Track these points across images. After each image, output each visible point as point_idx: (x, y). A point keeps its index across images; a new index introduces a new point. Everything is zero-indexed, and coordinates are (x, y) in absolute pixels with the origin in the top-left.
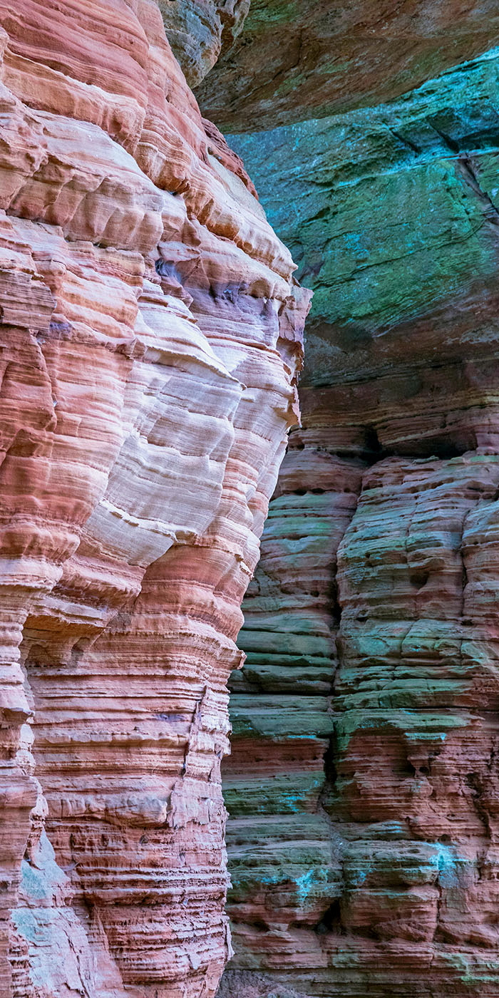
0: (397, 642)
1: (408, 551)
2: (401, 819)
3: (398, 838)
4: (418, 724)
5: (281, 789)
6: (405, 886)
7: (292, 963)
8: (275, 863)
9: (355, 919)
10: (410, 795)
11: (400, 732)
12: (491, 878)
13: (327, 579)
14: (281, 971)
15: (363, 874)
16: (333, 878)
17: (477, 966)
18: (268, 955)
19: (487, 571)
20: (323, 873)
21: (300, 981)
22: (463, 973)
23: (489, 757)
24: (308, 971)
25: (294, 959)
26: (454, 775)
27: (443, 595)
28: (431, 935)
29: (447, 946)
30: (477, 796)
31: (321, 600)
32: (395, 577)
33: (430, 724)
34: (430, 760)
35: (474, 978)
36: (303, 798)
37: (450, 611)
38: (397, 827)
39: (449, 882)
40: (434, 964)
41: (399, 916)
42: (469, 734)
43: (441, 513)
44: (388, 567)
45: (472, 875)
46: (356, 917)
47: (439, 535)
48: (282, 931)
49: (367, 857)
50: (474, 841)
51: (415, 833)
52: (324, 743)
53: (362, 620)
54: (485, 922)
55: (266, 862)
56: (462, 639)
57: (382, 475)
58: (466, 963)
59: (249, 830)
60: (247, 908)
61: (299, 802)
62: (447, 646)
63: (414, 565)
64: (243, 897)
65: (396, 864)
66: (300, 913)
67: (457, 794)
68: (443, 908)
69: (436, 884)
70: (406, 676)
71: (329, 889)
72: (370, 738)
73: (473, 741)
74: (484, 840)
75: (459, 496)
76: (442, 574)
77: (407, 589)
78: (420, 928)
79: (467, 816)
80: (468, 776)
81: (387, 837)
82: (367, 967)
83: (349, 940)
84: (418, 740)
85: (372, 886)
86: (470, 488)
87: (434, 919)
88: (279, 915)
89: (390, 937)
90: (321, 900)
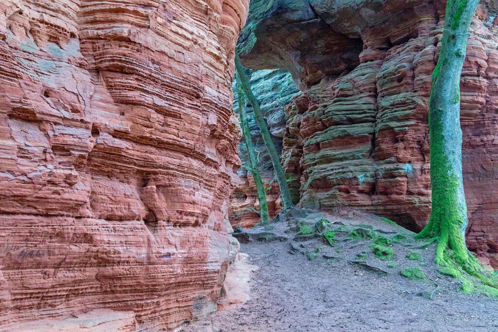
0: (393, 101)
1: (396, 71)
2: (394, 157)
3: (393, 163)
4: (399, 125)
5: (357, 151)
6: (395, 177)
7: (359, 203)
8: (351, 172)
9: (380, 189)
10: (397, 148)
11: (392, 128)
12: (425, 173)
13: (374, 87)
14: (356, 206)
15: (381, 174)
16: (372, 176)
17: (420, 201)
18: (351, 201)
19: (421, 73)
20: (368, 174)
21: (362, 209)
22: (415, 204)
23: (424, 135)
24: (365, 206)
25: (359, 202)
26: (412, 141)
27: (407, 84)
28: (405, 193)
29: (410, 196)
30: (421, 148)
31: (372, 93)
32: (392, 81)
33: (402, 125)
34: (403, 136)
35: (419, 205)
36: (364, 153)
37: (409, 88)
38: (393, 159)
39: (411, 175)
40: (406, 201)
41: (393, 187)
42: (417, 128)
43: (405, 57)
44: (390, 77)
45: (419, 173)
46: (380, 188)
47: (405, 64)
48: (355, 193)
49: (382, 169)
50: (420, 162)
51: (399, 161)
52: (371, 136)
53: (383, 97)
54: (423, 187)
55: (348, 172)
56: (413, 96)
57: (390, 51)
58: (416, 201)
59: (346, 164)
60: (343, 186)
61: (362, 155)
62: (408, 99)
63: (397, 75)
64: (342, 183)
65: (391, 170)
66: (360, 187)
67: (413, 148)
68: (409, 184)
69: (406, 176)
70: (396, 111)
71: (370, 180)
72: (384, 132)
73: (419, 130)
74: (423, 162)
75: (412, 51)
76: (406, 77)
77: (396, 84)
78: (401, 190)
79: (418, 155)
80: (418, 142)
81: (390, 163)
82: (384, 204)
83: (379, 196)
84: (399, 130)
85: (385, 178)
86: (415, 48)
87: (406, 187)
88: (353, 188)
89: (391, 194)
90: (368, 183)
